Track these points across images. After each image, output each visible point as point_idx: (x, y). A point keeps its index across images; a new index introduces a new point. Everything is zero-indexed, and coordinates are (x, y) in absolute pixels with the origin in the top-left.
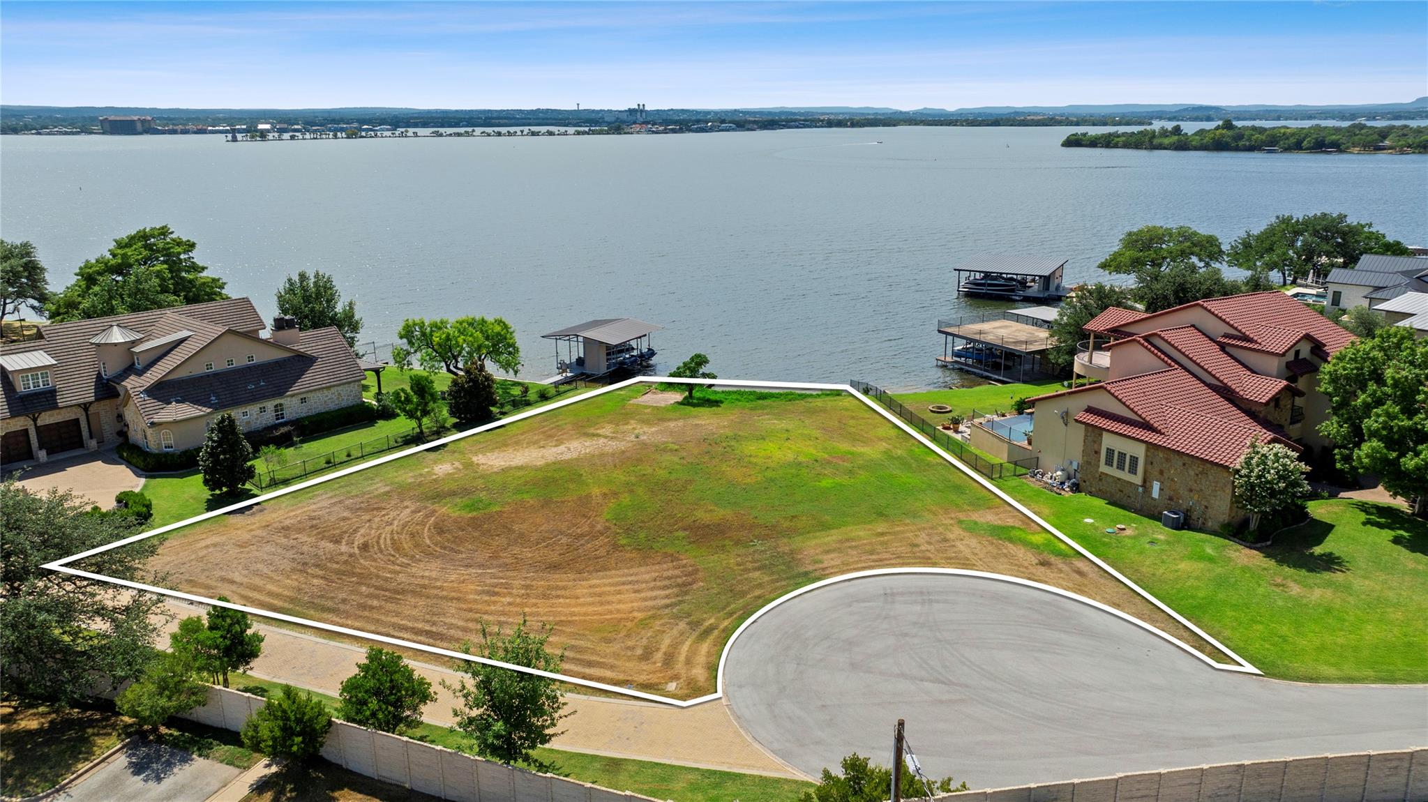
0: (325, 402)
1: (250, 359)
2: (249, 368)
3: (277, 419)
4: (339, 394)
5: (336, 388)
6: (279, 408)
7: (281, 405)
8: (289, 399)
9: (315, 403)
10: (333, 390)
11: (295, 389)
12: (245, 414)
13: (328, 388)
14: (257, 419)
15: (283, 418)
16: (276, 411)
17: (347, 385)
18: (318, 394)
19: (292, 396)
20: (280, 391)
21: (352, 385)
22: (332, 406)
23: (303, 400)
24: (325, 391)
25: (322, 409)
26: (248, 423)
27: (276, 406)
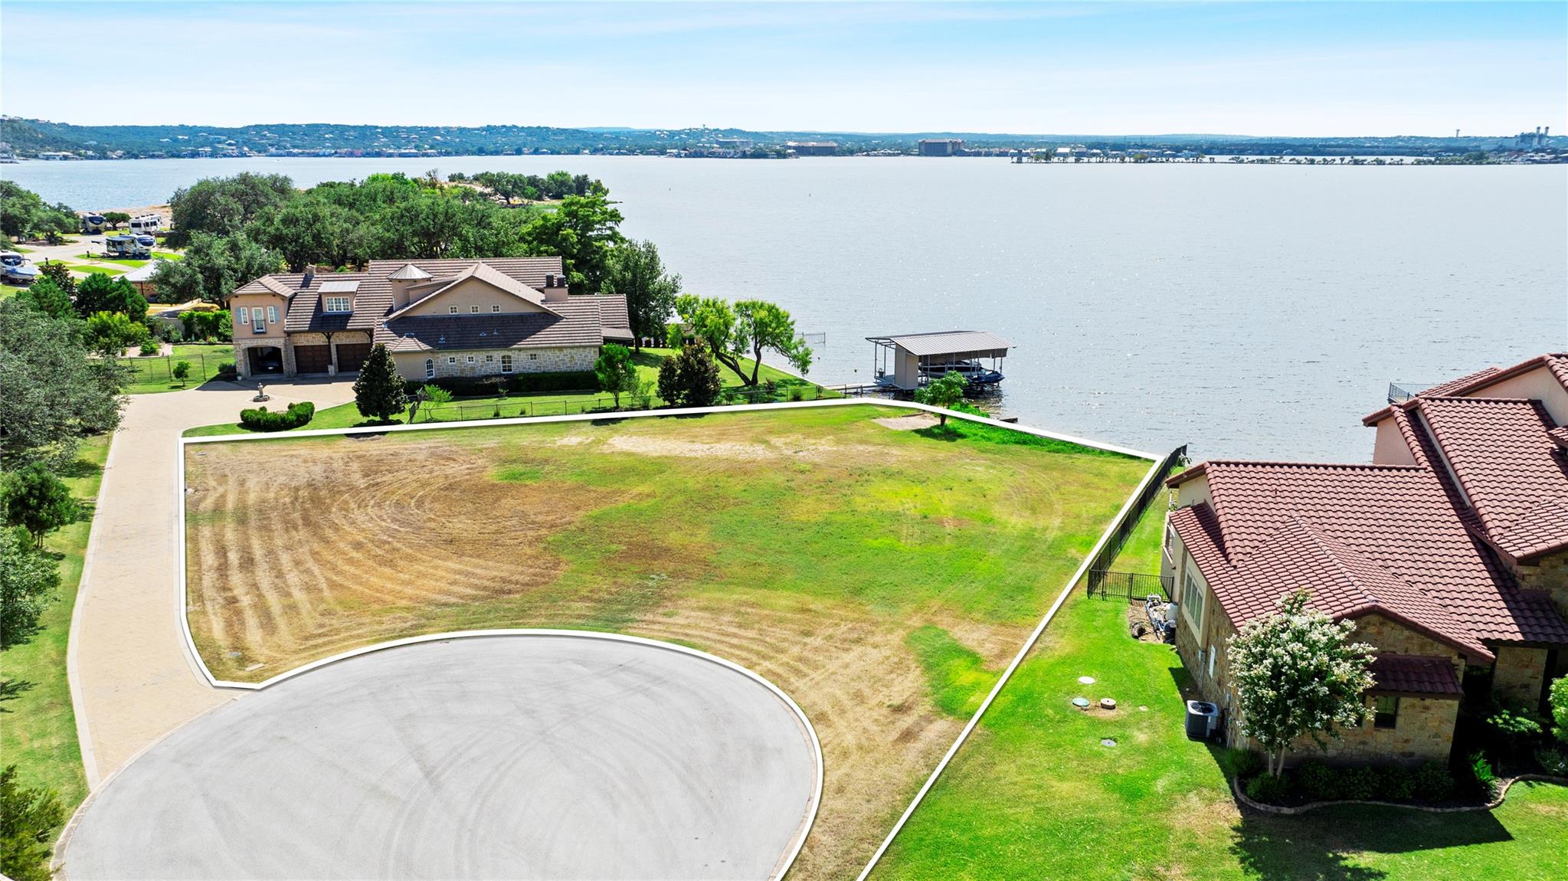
0: (556, 362)
1: (496, 308)
2: (491, 317)
3: (504, 370)
4: (572, 357)
5: (569, 350)
6: (506, 360)
7: (509, 357)
8: (517, 352)
9: (545, 361)
10: (565, 351)
11: (522, 344)
12: (471, 359)
13: (561, 349)
14: (482, 366)
15: (510, 370)
16: (504, 362)
17: (581, 349)
18: (549, 353)
19: (520, 350)
20: (506, 344)
21: (587, 350)
22: (563, 368)
23: (533, 357)
24: (557, 351)
25: (551, 368)
26: (472, 368)
27: (504, 357)
